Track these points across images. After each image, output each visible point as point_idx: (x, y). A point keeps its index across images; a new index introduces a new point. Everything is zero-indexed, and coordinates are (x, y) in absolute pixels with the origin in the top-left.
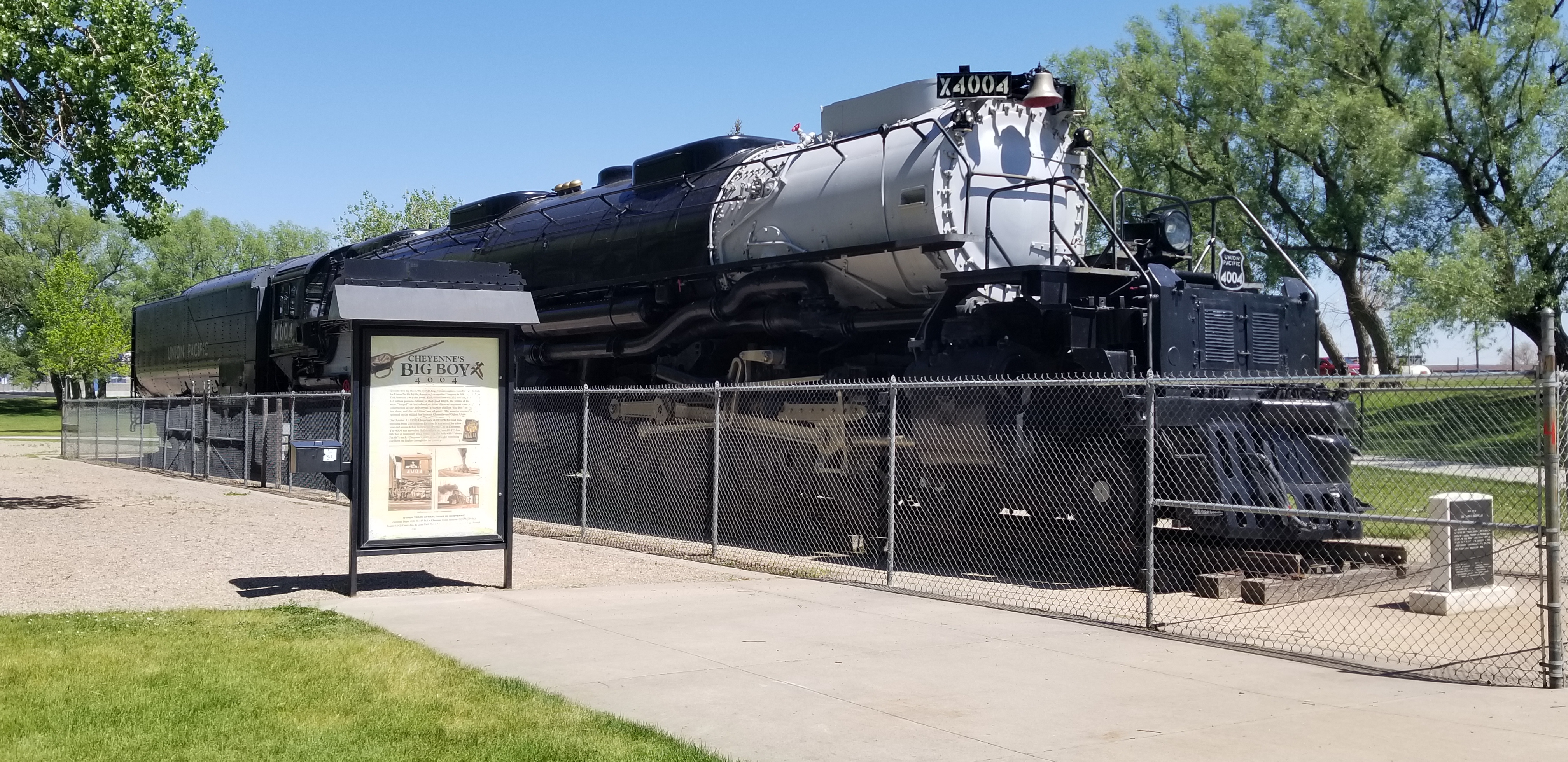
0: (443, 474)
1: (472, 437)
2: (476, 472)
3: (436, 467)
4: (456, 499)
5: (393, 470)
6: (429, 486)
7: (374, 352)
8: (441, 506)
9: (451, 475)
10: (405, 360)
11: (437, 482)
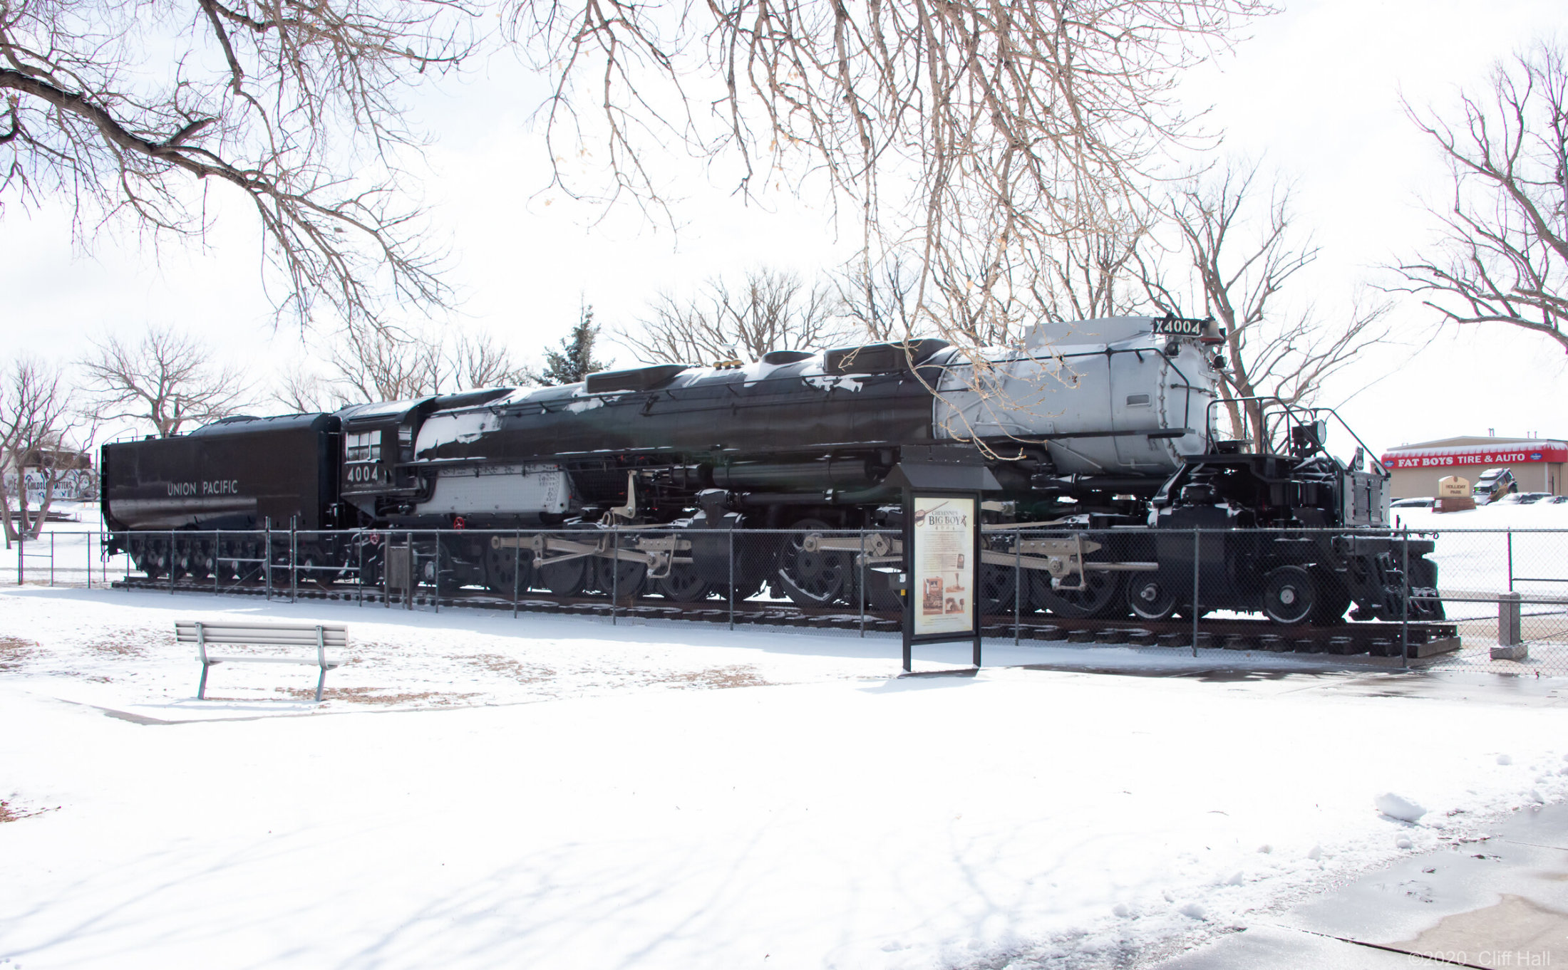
0: (949, 590)
1: (961, 566)
2: (963, 589)
3: (945, 585)
4: (954, 609)
5: (925, 586)
6: (941, 598)
7: (917, 508)
8: (948, 612)
9: (952, 591)
10: (930, 514)
11: (946, 596)
